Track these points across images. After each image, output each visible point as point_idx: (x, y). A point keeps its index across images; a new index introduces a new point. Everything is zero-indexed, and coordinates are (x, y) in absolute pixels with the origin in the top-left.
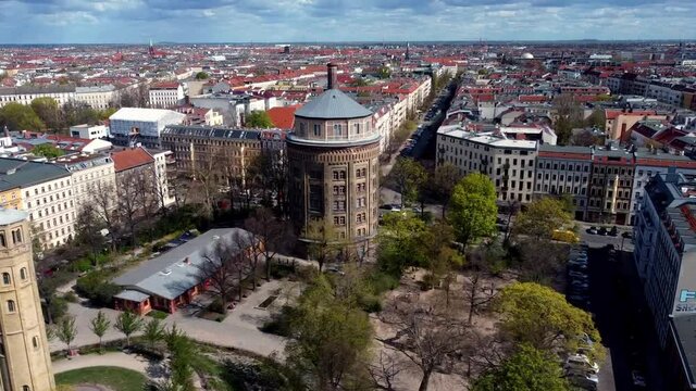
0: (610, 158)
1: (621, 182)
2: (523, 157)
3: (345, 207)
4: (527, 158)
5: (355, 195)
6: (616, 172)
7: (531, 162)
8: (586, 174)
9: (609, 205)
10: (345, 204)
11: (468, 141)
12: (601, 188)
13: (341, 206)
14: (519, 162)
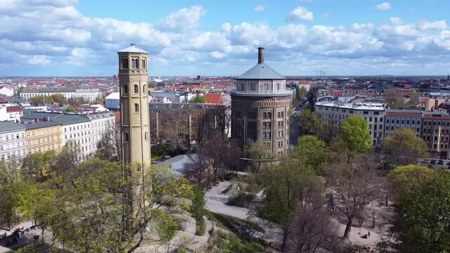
0: (434, 115)
1: (443, 131)
2: (376, 116)
3: (270, 136)
4: (379, 117)
5: (277, 129)
6: (439, 124)
7: (381, 120)
8: (419, 126)
9: (436, 146)
10: (270, 135)
11: (338, 108)
12: (429, 135)
13: (268, 136)
14: (373, 119)
